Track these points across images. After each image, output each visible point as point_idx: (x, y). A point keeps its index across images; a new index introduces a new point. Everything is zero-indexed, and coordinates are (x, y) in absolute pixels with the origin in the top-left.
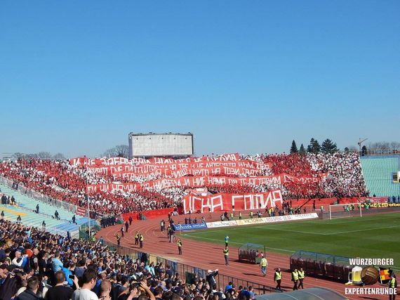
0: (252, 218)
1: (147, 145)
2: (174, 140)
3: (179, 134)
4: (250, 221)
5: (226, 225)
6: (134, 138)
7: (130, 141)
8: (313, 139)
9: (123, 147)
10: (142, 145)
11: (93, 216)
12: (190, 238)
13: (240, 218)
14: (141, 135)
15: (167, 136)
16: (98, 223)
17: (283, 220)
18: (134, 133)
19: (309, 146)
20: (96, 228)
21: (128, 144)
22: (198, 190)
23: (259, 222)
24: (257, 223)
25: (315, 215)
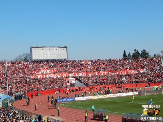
0: (101, 94)
1: (40, 53)
2: (56, 51)
3: (59, 47)
4: (100, 96)
5: (86, 99)
6: (33, 50)
7: (31, 51)
8: (135, 50)
9: (27, 54)
10: (38, 53)
11: (10, 94)
12: (66, 106)
13: (94, 95)
14: (37, 47)
15: (52, 48)
16: (13, 98)
17: (119, 96)
18: (33, 47)
19: (133, 54)
20: (12, 101)
21: (30, 53)
22: (70, 79)
23: (105, 97)
24: (104, 97)
25: (136, 93)
